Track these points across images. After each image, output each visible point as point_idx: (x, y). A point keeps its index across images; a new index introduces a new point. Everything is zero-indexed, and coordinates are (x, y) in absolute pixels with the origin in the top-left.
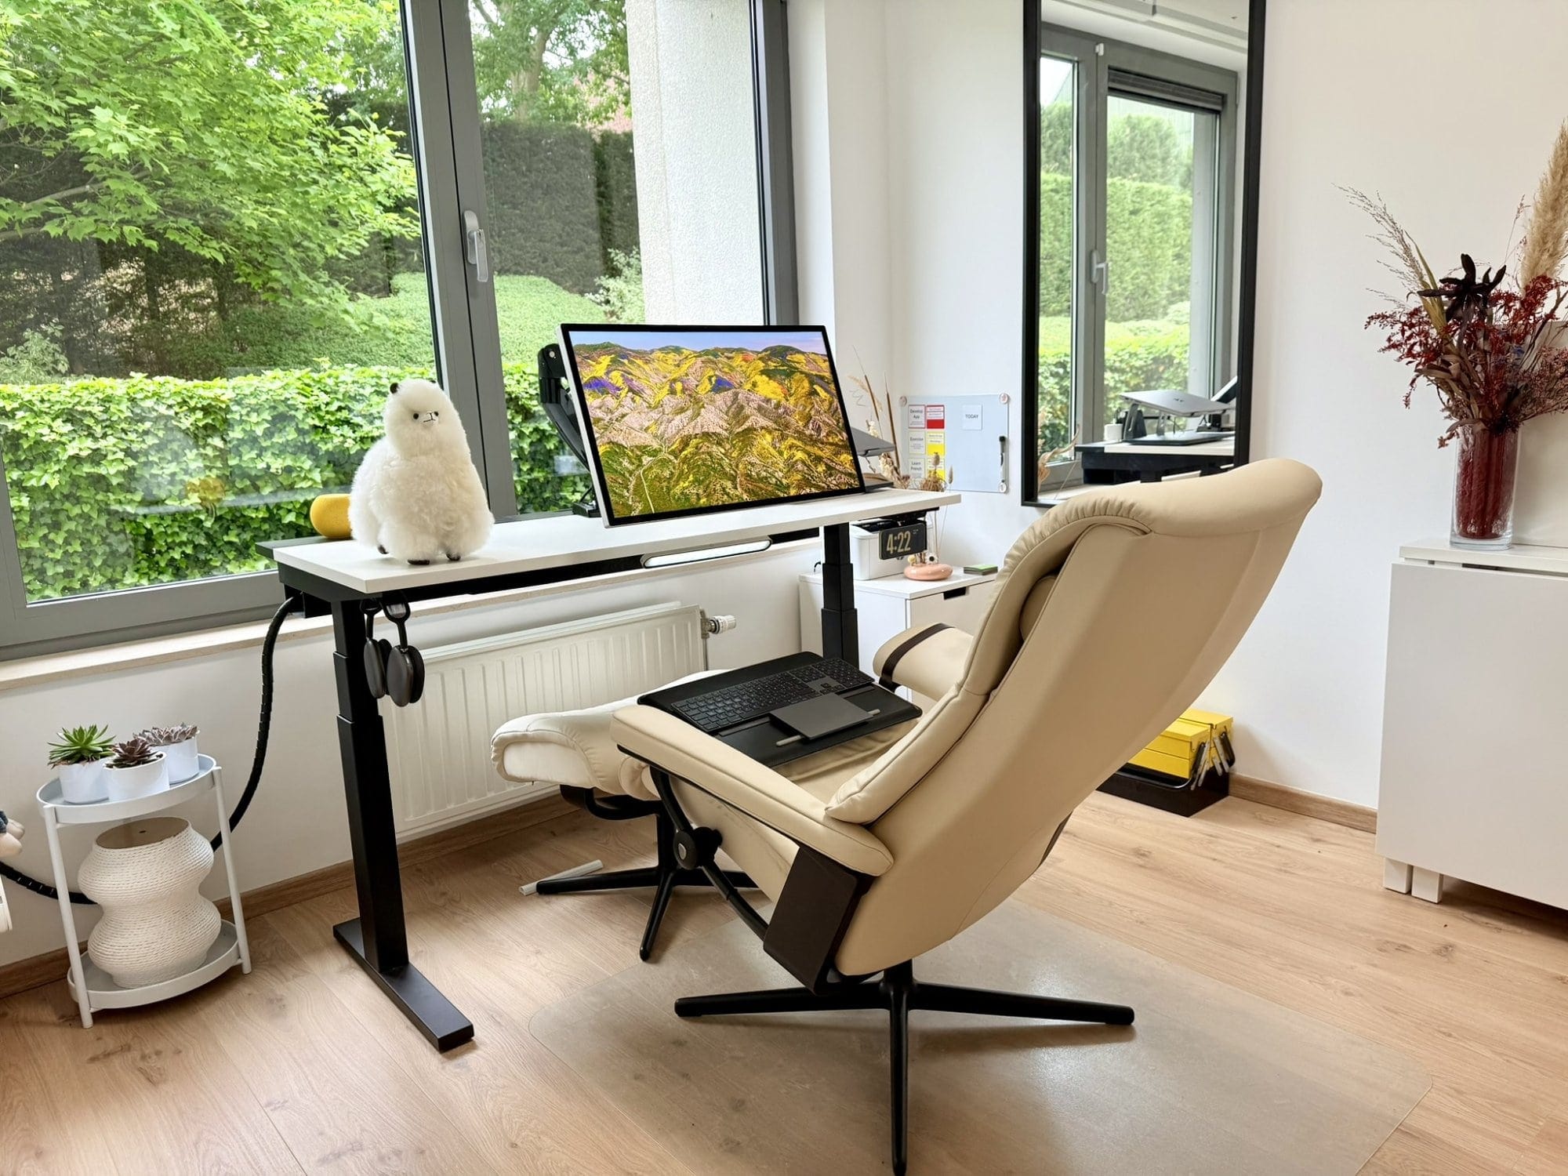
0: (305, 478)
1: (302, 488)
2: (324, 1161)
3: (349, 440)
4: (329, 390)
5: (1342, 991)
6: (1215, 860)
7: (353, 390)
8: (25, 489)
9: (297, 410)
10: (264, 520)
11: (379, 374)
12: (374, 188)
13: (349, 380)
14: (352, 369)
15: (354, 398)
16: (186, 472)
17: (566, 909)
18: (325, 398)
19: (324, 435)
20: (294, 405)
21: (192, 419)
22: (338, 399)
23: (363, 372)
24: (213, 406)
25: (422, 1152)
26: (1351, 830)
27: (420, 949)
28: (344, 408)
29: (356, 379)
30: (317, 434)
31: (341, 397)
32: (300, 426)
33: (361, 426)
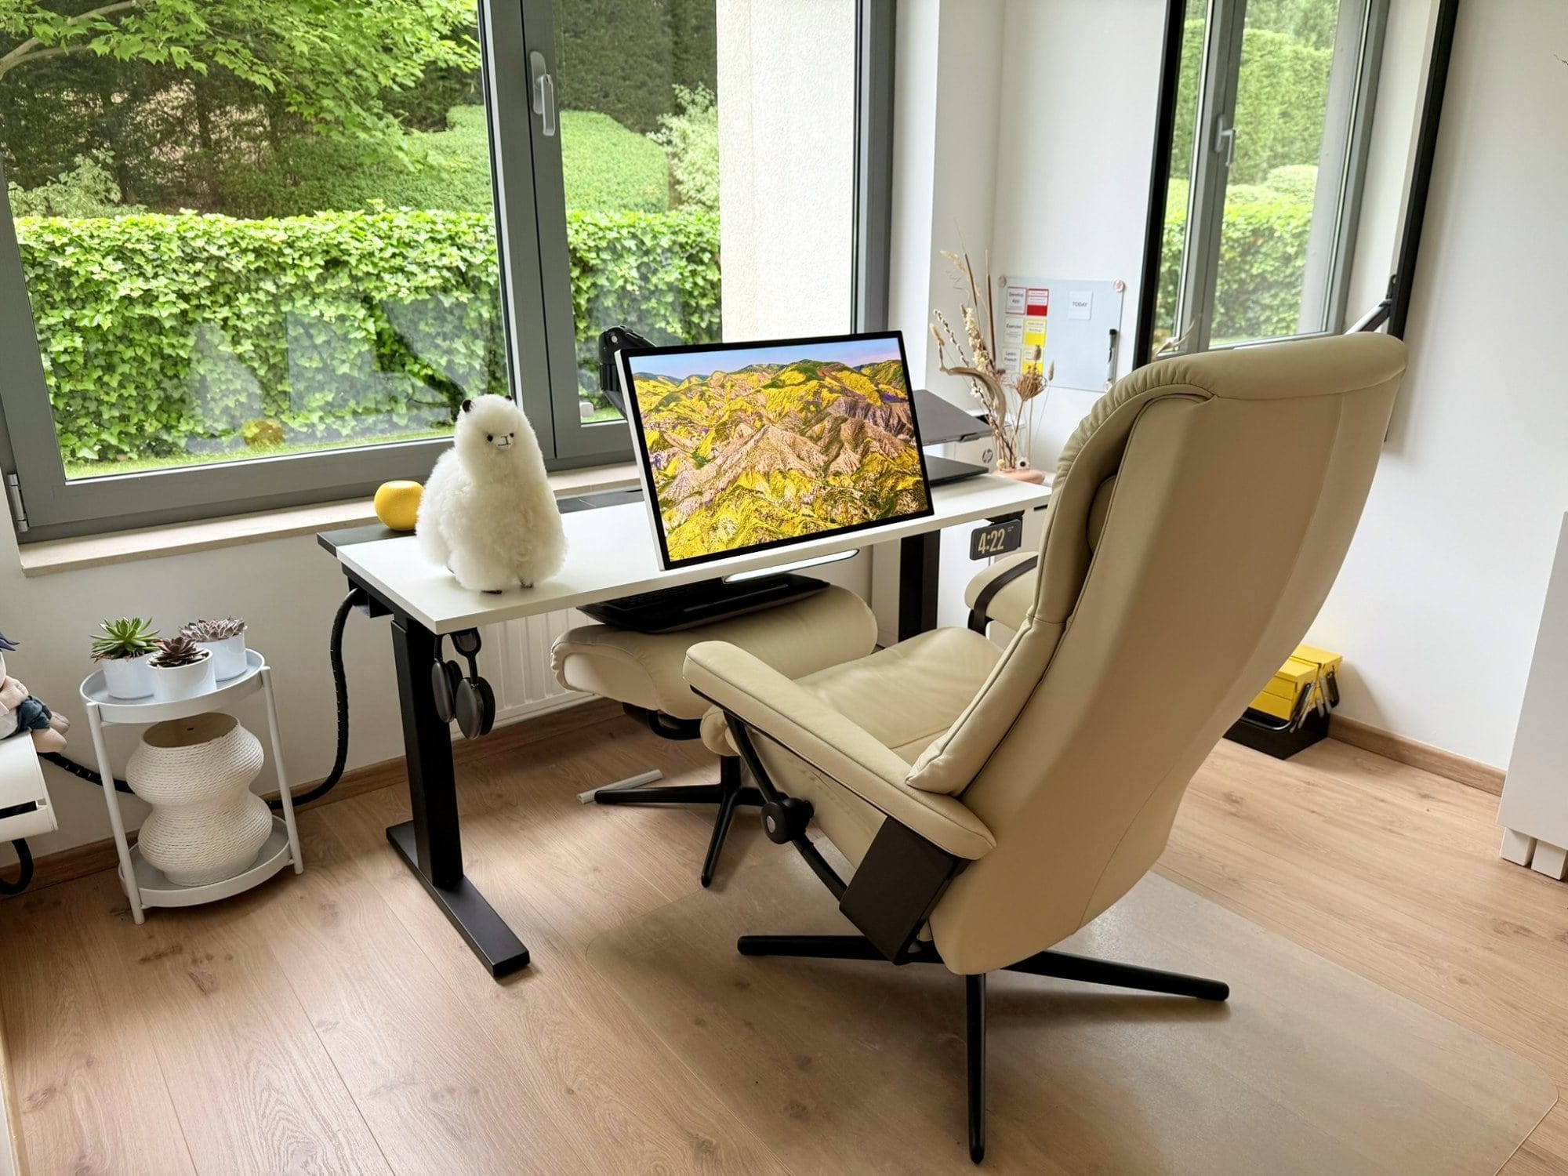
0: (359, 328)
1: (355, 339)
2: (375, 1093)
3: (404, 290)
4: (383, 235)
5: (1455, 977)
6: (1313, 812)
7: (407, 235)
8: (78, 329)
9: (350, 255)
10: (317, 370)
11: (435, 219)
12: (429, 12)
13: (404, 225)
14: (406, 213)
15: (408, 245)
16: (239, 317)
17: (625, 822)
18: (379, 244)
19: (378, 284)
20: (347, 250)
21: (244, 261)
22: (392, 245)
23: (418, 216)
24: (266, 249)
25: (477, 1092)
26: (1461, 786)
27: (475, 858)
28: (398, 255)
29: (411, 224)
30: (370, 281)
31: (395, 242)
32: (354, 273)
33: (416, 275)
